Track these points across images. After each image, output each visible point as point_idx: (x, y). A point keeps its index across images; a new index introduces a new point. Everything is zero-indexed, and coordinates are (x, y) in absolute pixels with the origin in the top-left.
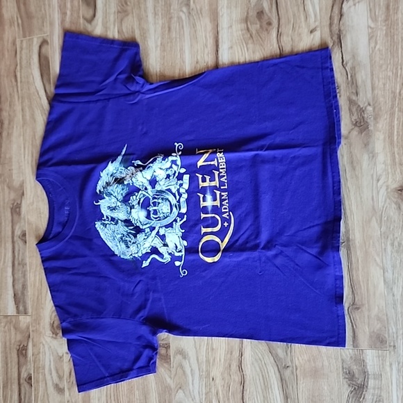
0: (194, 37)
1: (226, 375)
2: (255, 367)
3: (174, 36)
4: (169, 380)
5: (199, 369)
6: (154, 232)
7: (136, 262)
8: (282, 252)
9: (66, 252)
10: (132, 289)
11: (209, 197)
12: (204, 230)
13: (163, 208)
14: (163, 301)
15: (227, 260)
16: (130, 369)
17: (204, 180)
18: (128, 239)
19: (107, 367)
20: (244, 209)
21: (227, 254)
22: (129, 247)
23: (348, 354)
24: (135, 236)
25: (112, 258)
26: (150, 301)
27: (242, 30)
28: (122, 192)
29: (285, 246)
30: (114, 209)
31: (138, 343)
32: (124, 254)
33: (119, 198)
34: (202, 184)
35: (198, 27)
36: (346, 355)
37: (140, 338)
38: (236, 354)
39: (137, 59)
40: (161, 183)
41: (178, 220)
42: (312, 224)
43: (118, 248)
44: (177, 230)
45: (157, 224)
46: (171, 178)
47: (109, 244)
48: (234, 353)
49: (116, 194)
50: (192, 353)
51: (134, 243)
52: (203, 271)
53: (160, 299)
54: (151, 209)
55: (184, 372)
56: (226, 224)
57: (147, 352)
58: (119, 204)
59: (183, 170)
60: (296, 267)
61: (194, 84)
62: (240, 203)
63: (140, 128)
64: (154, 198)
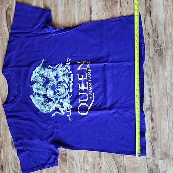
0: (80, 8)
1: (93, 169)
2: (106, 166)
3: (70, 7)
4: (66, 170)
5: (80, 166)
6: (57, 101)
7: (49, 114)
8: (117, 111)
9: (16, 109)
10: (47, 127)
11: (83, 85)
12: (80, 100)
13: (62, 90)
14: (61, 133)
15: (91, 115)
16: (46, 164)
17: (81, 77)
18: (45, 103)
19: (35, 163)
20: (99, 91)
21: (91, 112)
22: (45, 107)
23: (150, 161)
24: (48, 102)
25: (38, 112)
26: (55, 133)
27: (103, 5)
28: (43, 81)
29: (118, 108)
30: (39, 89)
31: (50, 152)
32: (43, 110)
33: (41, 84)
34: (80, 79)
35: (82, 3)
36: (149, 162)
37: (50, 149)
38: (98, 159)
39: (50, 17)
40: (61, 78)
41: (69, 96)
42: (131, 98)
43: (40, 108)
44: (68, 100)
45: (59, 97)
46: (65, 75)
47: (36, 105)
48: (97, 159)
49: (40, 82)
50: (77, 158)
51: (47, 105)
52: (80, 120)
53: (60, 132)
54: (56, 90)
55: (73, 167)
56: (91, 98)
57: (53, 156)
58: (41, 87)
59: (71, 72)
60: (124, 118)
61: (76, 30)
62: (97, 88)
63: (51, 50)
64: (57, 85)
